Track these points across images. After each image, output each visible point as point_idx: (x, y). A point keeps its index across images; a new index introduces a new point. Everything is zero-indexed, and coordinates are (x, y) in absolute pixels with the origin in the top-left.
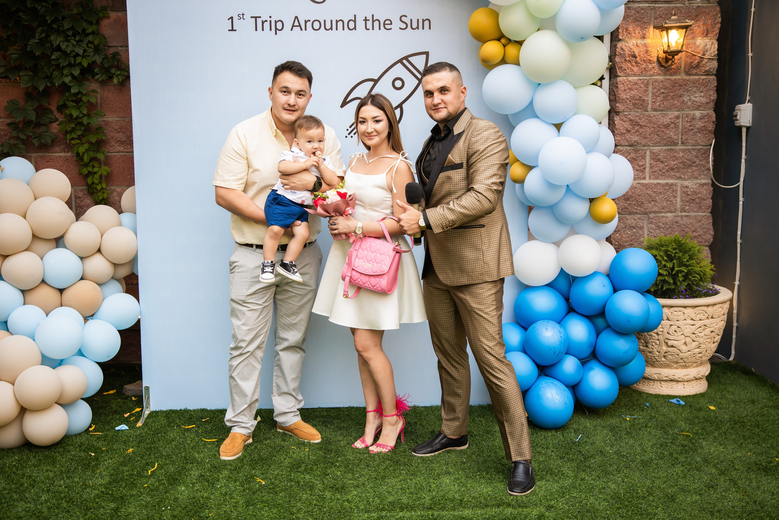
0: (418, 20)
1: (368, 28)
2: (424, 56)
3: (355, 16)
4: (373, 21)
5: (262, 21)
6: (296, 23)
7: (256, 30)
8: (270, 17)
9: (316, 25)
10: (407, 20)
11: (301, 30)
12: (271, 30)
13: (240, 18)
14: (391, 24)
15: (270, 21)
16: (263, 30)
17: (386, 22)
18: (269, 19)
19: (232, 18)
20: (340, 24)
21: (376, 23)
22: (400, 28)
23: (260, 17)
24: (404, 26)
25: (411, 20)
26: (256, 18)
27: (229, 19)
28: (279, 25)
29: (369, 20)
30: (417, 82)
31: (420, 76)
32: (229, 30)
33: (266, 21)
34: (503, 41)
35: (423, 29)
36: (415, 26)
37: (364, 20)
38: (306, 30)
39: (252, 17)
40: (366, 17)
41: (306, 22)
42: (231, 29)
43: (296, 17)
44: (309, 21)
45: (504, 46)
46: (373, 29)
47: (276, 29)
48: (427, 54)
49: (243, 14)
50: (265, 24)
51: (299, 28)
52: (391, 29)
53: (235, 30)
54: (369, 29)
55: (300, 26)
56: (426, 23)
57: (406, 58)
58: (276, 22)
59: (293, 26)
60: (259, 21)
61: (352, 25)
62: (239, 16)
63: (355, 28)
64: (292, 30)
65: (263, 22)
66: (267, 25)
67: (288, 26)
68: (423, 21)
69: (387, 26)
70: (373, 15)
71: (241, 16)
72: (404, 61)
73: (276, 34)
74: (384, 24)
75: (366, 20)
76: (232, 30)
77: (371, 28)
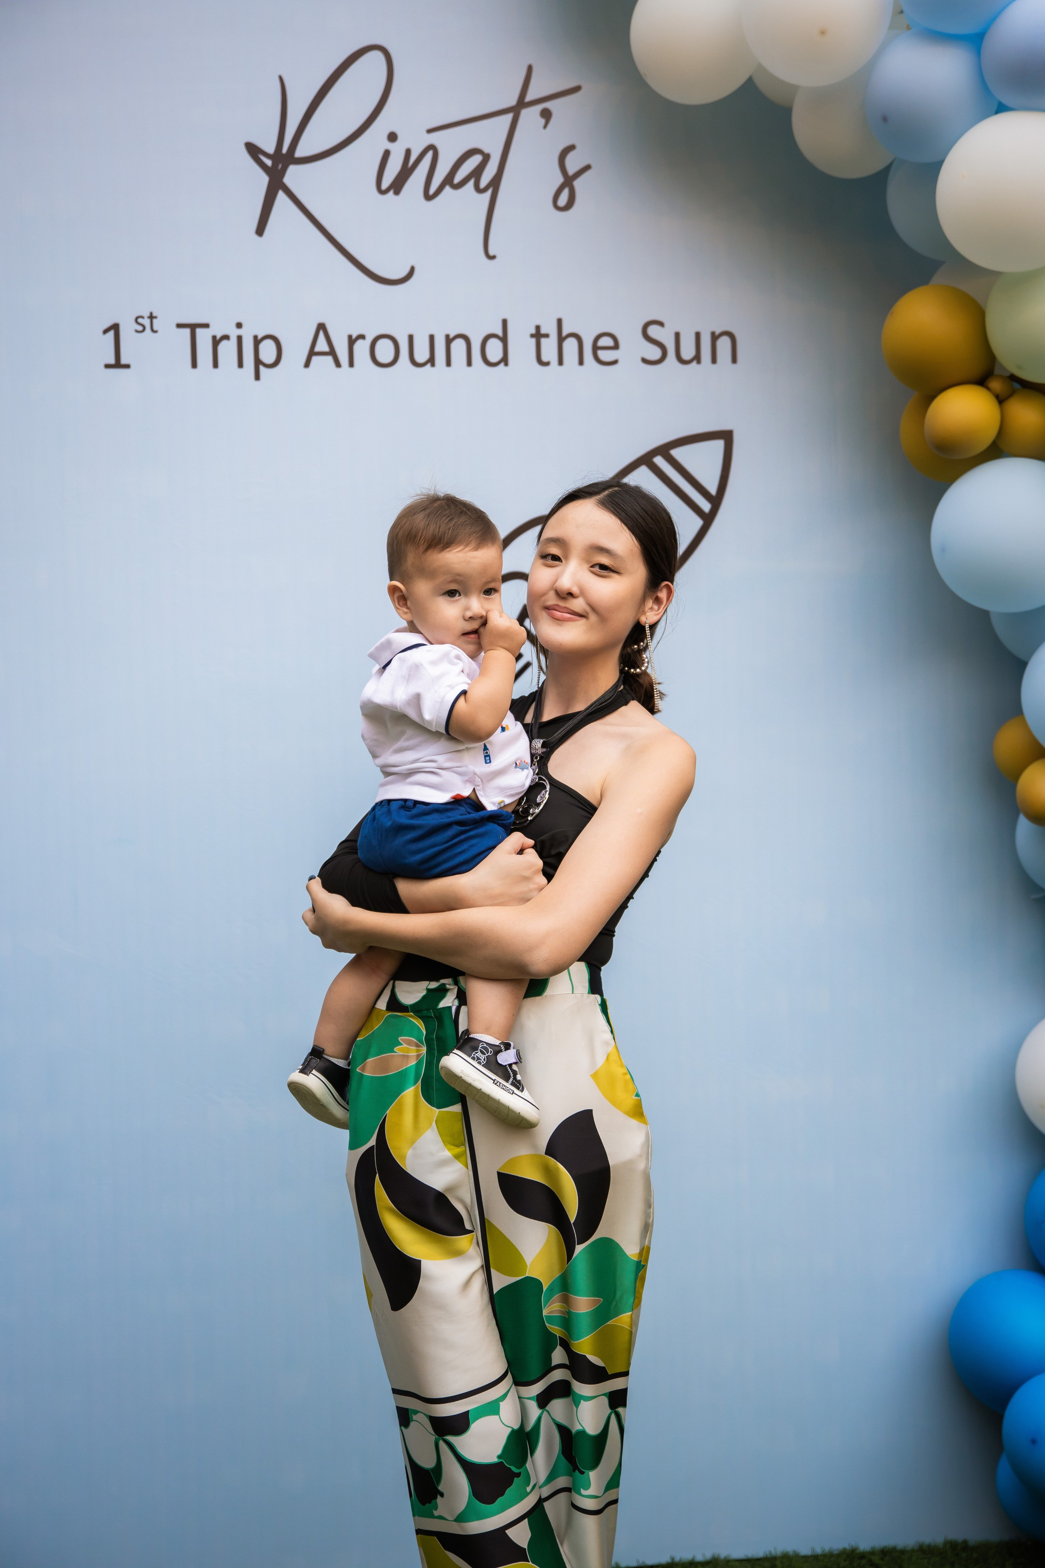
0: (698, 335)
1: (544, 359)
2: (719, 445)
3: (505, 322)
4: (561, 339)
5: (214, 337)
6: (322, 345)
7: (194, 365)
8: (239, 325)
9: (385, 351)
10: (664, 335)
11: (338, 364)
12: (240, 365)
13: (140, 328)
14: (616, 346)
15: (240, 339)
16: (216, 365)
17: (603, 342)
18: (234, 333)
19: (115, 328)
20: (459, 346)
21: (570, 346)
22: (645, 361)
23: (206, 326)
24: (654, 353)
25: (677, 336)
26: (193, 328)
27: (106, 331)
28: (268, 352)
29: (547, 336)
30: (699, 523)
31: (706, 506)
32: (107, 366)
33: (226, 337)
34: (996, 385)
35: (714, 360)
36: (688, 352)
37: (532, 336)
38: (351, 364)
39: (179, 326)
40: (538, 328)
41: (352, 341)
42: (112, 361)
43: (321, 327)
44: (362, 337)
45: (1001, 400)
46: (561, 362)
47: (258, 362)
48: (727, 436)
49: (152, 317)
50: (223, 346)
51: (329, 359)
52: (615, 362)
53: (127, 366)
54: (547, 364)
55: (332, 352)
56: (724, 344)
57: (664, 450)
58: (257, 341)
59: (312, 353)
60: (204, 338)
61: (494, 350)
62: (140, 320)
63: (505, 360)
64: (307, 364)
65: (216, 342)
66: (228, 350)
67: (294, 352)
68: (715, 337)
69: (604, 355)
70: (560, 322)
71: (146, 322)
72: (659, 461)
73: (257, 377)
74: (595, 348)
75: (538, 335)
76: (118, 364)
77: (554, 359)
